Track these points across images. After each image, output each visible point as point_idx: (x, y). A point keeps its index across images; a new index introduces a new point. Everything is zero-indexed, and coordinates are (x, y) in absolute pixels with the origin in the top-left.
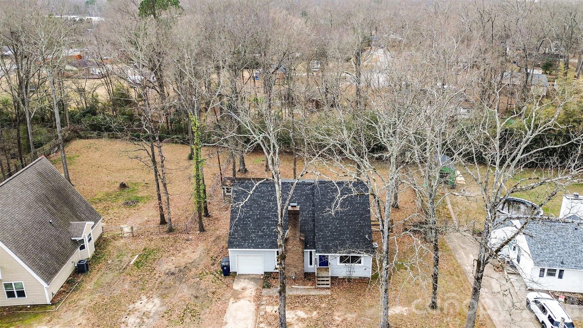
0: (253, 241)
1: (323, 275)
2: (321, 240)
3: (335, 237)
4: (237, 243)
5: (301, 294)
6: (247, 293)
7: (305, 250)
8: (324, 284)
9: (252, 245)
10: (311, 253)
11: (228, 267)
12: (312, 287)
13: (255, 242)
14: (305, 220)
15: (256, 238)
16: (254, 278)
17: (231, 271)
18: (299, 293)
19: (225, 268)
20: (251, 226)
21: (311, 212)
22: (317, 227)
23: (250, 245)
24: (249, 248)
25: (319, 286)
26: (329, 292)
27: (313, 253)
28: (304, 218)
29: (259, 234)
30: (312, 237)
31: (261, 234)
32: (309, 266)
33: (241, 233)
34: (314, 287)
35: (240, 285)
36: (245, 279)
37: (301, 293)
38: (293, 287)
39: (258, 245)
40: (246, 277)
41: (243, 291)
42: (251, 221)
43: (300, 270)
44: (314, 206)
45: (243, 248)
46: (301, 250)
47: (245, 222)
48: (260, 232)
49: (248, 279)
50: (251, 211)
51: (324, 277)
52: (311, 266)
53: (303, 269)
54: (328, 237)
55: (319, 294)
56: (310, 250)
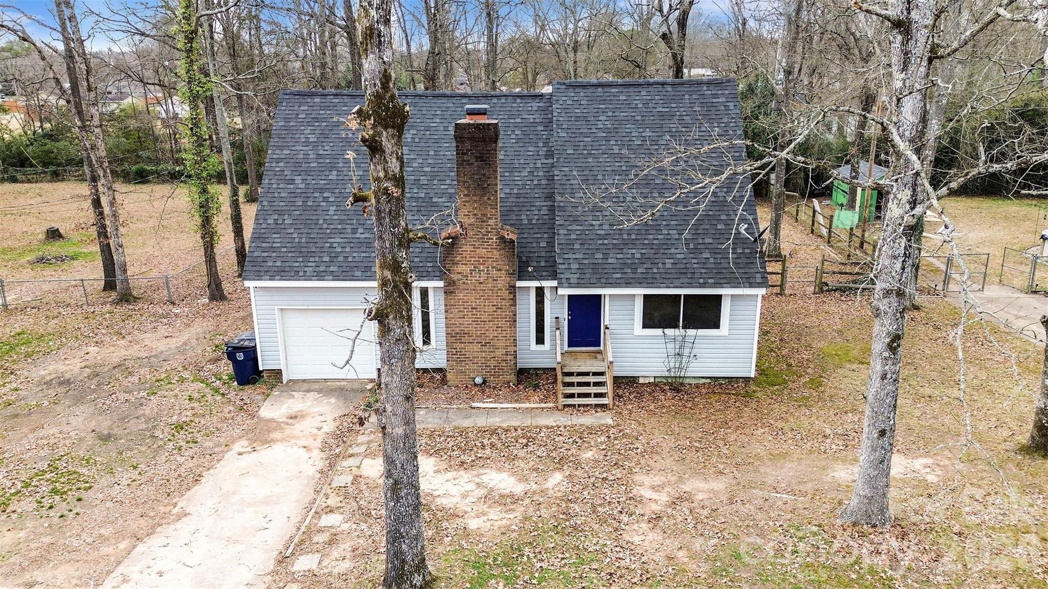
0: (333, 258)
1: (583, 369)
2: (577, 246)
3: (625, 236)
4: (278, 264)
5: (505, 425)
6: (306, 426)
7: (519, 284)
8: (587, 395)
9: (332, 269)
10: (540, 292)
11: (251, 353)
12: (543, 405)
13: (341, 259)
14: (518, 196)
15: (348, 249)
16: (342, 389)
17: (261, 369)
18: (495, 421)
19: (240, 356)
20: (331, 213)
21: (541, 174)
22: (562, 208)
23: (322, 269)
24: (320, 276)
25: (570, 401)
26: (607, 419)
27: (547, 294)
28: (516, 191)
29: (358, 236)
30: (543, 244)
31: (367, 235)
32: (534, 346)
33: (295, 235)
34: (551, 405)
35: (285, 406)
36: (308, 391)
37: (502, 422)
38: (475, 405)
39: (352, 269)
40: (316, 386)
41: (290, 421)
42: (331, 199)
43: (499, 353)
44: (550, 155)
45: (296, 276)
46: (503, 280)
47: (310, 203)
48: (360, 231)
49: (320, 391)
50: (334, 173)
51: (587, 374)
52: (540, 347)
53: (511, 349)
54: (602, 237)
55: (569, 423)
56: (536, 284)
